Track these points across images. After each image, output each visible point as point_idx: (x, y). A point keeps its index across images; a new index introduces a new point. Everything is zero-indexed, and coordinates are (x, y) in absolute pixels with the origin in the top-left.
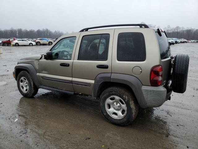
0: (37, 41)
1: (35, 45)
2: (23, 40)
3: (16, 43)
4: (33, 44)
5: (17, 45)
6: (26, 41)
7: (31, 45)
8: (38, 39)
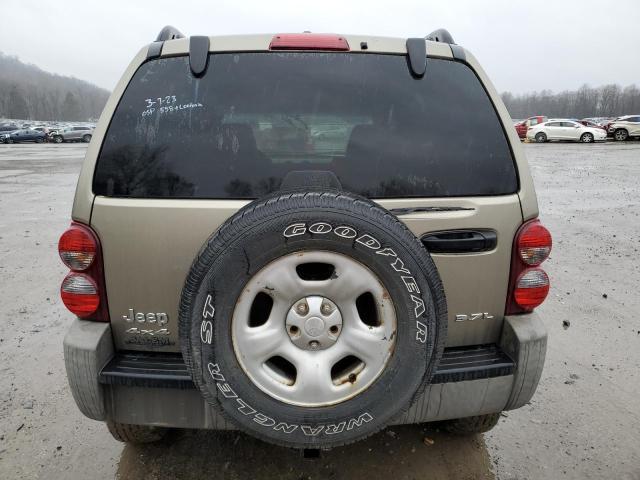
0: (616, 125)
1: (599, 142)
2: (561, 124)
3: (541, 134)
4: (595, 138)
5: (541, 138)
6: (572, 125)
7: (587, 139)
8: (622, 118)
